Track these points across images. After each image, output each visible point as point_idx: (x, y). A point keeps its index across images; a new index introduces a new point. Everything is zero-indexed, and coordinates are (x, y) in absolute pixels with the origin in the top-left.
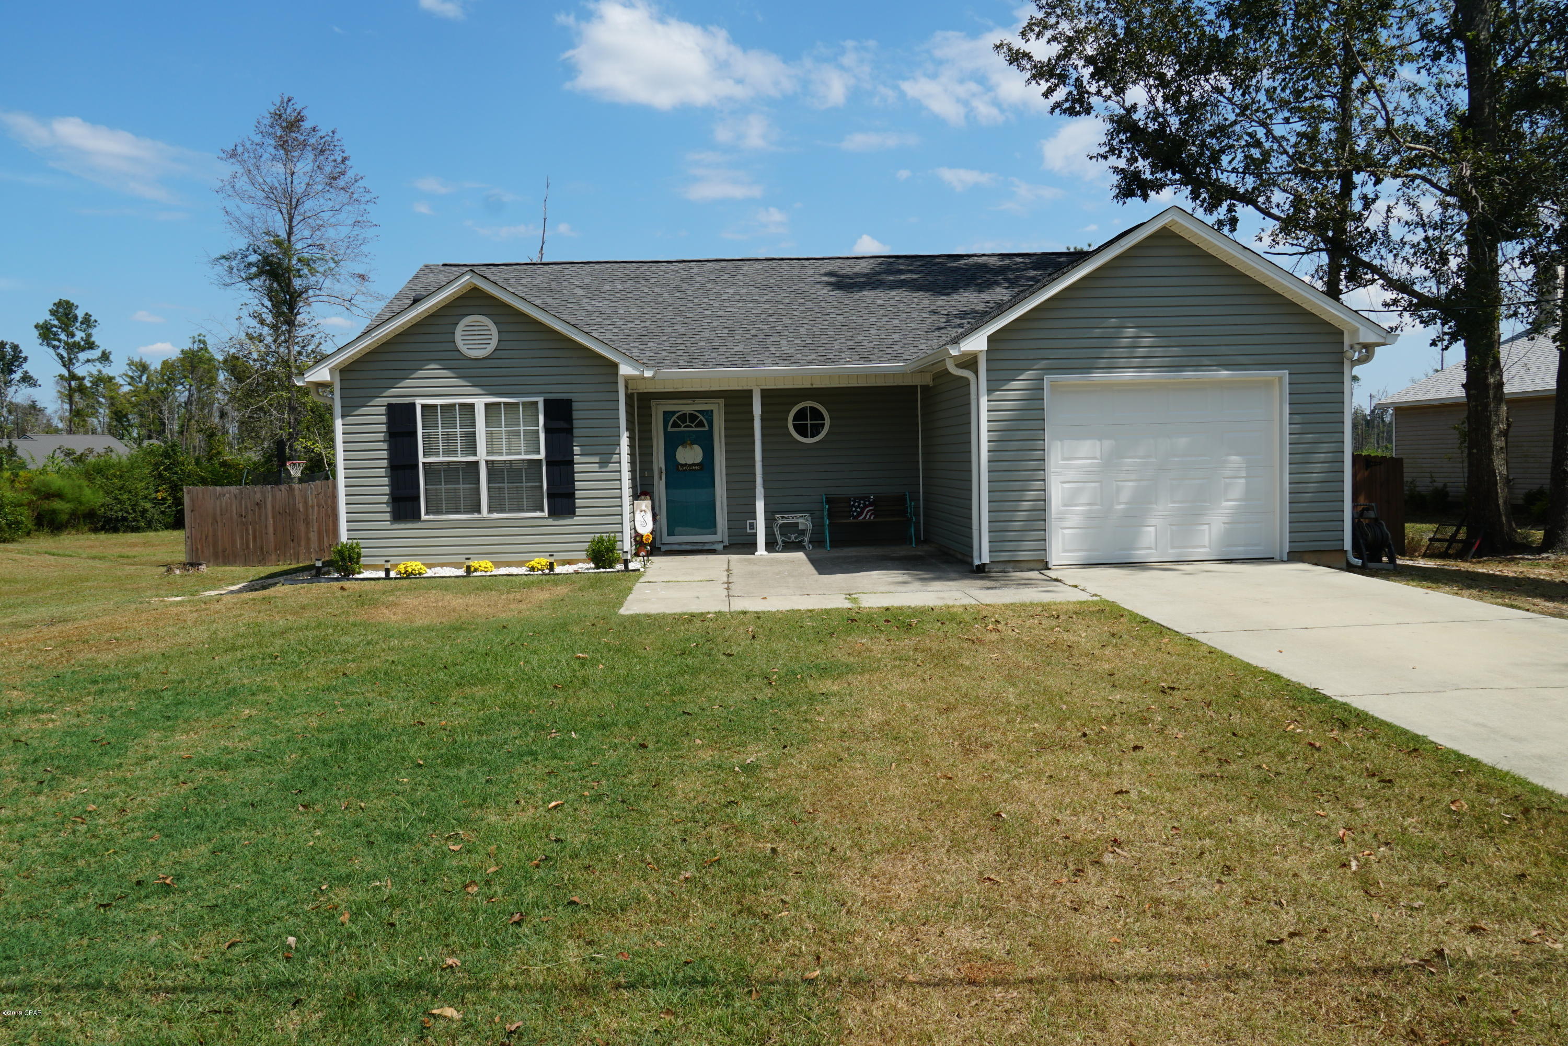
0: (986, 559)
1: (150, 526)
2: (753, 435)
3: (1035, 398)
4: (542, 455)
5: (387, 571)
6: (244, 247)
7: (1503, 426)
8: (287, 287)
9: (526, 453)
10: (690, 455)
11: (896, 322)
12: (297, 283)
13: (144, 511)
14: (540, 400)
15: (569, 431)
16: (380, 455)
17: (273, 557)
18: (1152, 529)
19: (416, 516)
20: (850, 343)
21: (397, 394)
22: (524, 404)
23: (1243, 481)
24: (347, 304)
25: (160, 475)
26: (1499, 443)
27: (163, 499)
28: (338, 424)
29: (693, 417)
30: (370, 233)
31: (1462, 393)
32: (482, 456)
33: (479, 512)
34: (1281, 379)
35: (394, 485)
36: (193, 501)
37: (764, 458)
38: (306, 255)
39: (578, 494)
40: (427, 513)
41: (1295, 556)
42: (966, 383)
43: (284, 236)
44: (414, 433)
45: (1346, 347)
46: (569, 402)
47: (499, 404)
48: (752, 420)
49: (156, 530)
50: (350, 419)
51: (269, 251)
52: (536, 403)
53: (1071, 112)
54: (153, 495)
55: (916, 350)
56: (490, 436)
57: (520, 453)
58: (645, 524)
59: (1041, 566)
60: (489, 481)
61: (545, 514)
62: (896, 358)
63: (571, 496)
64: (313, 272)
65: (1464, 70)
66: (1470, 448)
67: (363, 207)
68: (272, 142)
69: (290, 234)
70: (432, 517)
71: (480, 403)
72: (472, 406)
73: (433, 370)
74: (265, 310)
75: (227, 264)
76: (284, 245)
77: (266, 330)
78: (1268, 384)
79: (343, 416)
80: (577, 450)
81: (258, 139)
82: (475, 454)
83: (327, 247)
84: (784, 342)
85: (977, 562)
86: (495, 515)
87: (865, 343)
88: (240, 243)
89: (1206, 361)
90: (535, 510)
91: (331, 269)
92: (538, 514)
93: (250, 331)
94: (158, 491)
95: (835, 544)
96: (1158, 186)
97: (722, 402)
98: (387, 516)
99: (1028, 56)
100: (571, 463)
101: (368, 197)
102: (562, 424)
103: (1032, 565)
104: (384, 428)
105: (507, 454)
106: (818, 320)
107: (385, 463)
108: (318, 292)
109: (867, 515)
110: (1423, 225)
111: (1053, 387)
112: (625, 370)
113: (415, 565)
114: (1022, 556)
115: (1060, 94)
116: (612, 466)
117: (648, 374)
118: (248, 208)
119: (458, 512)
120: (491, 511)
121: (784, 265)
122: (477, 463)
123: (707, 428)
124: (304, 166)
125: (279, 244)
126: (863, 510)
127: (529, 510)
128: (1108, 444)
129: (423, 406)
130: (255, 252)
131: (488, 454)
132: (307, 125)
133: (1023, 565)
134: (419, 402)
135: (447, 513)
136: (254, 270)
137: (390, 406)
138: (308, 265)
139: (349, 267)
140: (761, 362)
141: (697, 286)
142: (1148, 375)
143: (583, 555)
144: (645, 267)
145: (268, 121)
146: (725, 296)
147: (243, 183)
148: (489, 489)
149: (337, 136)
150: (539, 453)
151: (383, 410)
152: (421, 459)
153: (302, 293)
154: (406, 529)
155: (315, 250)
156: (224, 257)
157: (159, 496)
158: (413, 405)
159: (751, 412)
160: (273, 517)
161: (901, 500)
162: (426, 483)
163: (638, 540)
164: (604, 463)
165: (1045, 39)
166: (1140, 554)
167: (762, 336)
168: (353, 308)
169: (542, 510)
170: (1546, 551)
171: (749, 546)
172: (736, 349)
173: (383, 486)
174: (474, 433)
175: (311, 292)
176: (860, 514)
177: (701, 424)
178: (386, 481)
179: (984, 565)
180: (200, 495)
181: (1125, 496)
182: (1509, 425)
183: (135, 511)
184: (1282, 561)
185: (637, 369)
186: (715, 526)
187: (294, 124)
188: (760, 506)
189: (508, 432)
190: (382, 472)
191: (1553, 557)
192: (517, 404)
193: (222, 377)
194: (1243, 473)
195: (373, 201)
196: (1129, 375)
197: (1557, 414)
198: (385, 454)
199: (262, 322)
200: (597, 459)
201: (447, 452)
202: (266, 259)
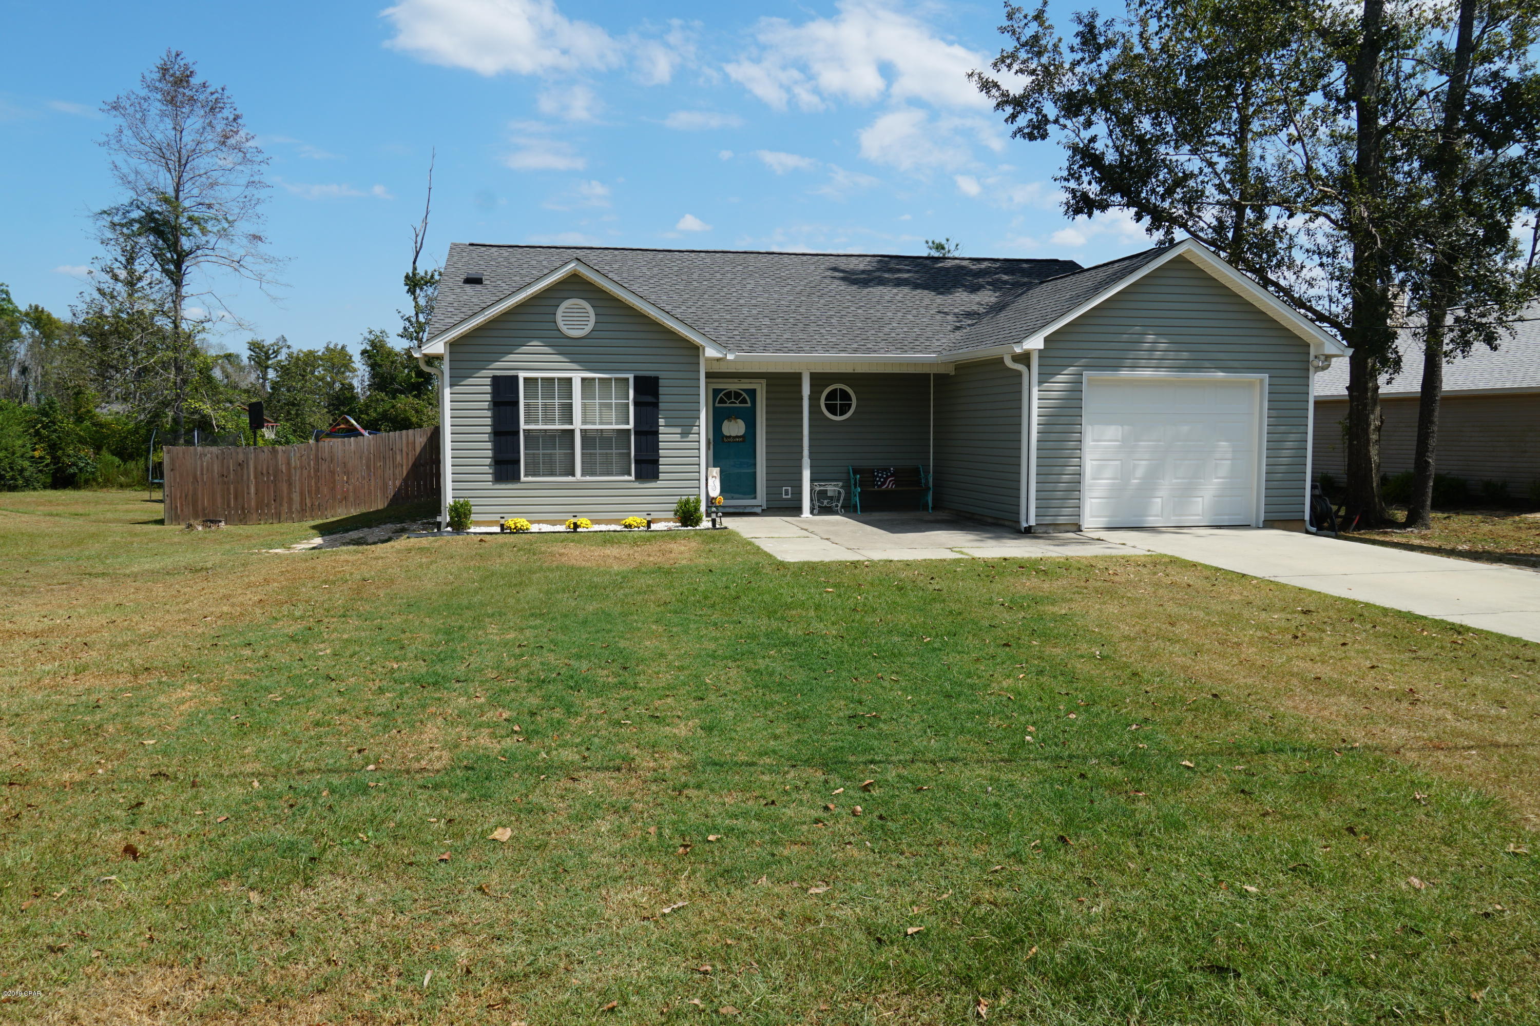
0: (1032, 522)
1: (28, 485)
2: (801, 413)
3: (1075, 389)
4: (631, 426)
5: (502, 526)
6: (126, 201)
7: (1378, 423)
8: (174, 245)
9: (617, 423)
10: (734, 428)
11: (910, 317)
12: (186, 243)
13: (22, 470)
14: (631, 377)
15: (656, 405)
16: (484, 421)
17: (255, 516)
18: (1159, 500)
19: (515, 478)
20: (881, 335)
21: (502, 366)
22: (616, 379)
23: (1229, 462)
24: (235, 265)
25: (37, 433)
26: (1374, 437)
27: (40, 458)
28: (447, 391)
29: (737, 395)
30: (262, 194)
31: (1346, 393)
32: (577, 425)
33: (573, 475)
34: (1262, 381)
35: (497, 449)
36: (173, 461)
37: (810, 433)
38: (196, 214)
39: (661, 461)
40: (526, 475)
41: (1269, 524)
42: (1019, 374)
43: (171, 192)
44: (517, 403)
45: (1312, 358)
46: (656, 379)
47: (594, 379)
48: (801, 399)
49: (35, 489)
50: (457, 389)
51: (155, 208)
52: (627, 379)
53: (1031, 137)
54: (31, 453)
55: (939, 343)
56: (584, 407)
57: (611, 423)
58: (715, 489)
59: (1075, 528)
60: (583, 447)
61: (632, 478)
62: (926, 349)
63: (655, 462)
64: (204, 232)
65: (1354, 125)
66: (1351, 441)
67: (256, 167)
68: (159, 96)
69: (177, 191)
70: (530, 479)
71: (577, 377)
72: (570, 380)
73: (535, 346)
74: (118, 264)
75: (109, 219)
76: (173, 202)
77: (119, 287)
78: (1250, 384)
79: (451, 385)
80: (661, 422)
81: (144, 93)
82: (571, 423)
83: (217, 207)
84: (823, 331)
85: (1024, 525)
86: (588, 478)
87: (893, 335)
88: (125, 197)
89: (1207, 364)
90: (623, 474)
91: (225, 230)
92: (626, 478)
93: (102, 286)
94: (34, 450)
95: (864, 509)
96: (1104, 206)
97: (764, 382)
98: (490, 477)
99: (996, 85)
100: (656, 433)
101: (260, 158)
102: (650, 399)
103: (1068, 528)
104: (488, 397)
105: (601, 423)
106: (843, 313)
107: (489, 429)
108: (207, 252)
109: (889, 485)
110: (1319, 254)
111: (1090, 381)
112: (711, 352)
113: (522, 522)
114: (1061, 520)
115: (1023, 120)
116: (692, 437)
117: (730, 357)
118: (134, 161)
119: (552, 474)
120: (583, 475)
121: (786, 259)
122: (573, 431)
123: (749, 405)
124: (194, 123)
125: (166, 201)
126: (886, 480)
127: (617, 475)
128: (1126, 428)
129: (525, 379)
130: (138, 207)
131: (584, 422)
132: (195, 81)
133: (1062, 528)
134: (522, 375)
135: (544, 475)
136: (136, 226)
137: (495, 378)
138: (199, 224)
139: (244, 227)
140: (813, 349)
141: (718, 276)
142: (1162, 374)
143: (671, 515)
144: (661, 255)
145: (157, 76)
146: (749, 287)
147: (128, 137)
148: (582, 454)
149: (226, 93)
150: (628, 423)
151: (488, 381)
152: (523, 426)
153: (191, 252)
154: (506, 489)
155: (204, 209)
156: (105, 212)
157: (37, 454)
158: (516, 378)
159: (800, 392)
160: (256, 478)
161: (916, 471)
162: (526, 448)
163: (711, 501)
164: (685, 434)
165: (1013, 71)
166: (1151, 521)
167: (801, 325)
168: (241, 269)
169: (630, 475)
170: (1410, 526)
171: (794, 509)
172: (785, 336)
173: (485, 450)
174: (571, 404)
175: (199, 252)
176: (883, 483)
177: (744, 401)
178: (489, 445)
179: (1030, 527)
180: (181, 455)
181: (1139, 473)
182: (1382, 422)
183: (12, 469)
184: (1258, 528)
185: (721, 352)
186: (755, 492)
187: (183, 80)
188: (806, 475)
189: (600, 404)
190: (486, 437)
191: (1416, 531)
192: (610, 379)
193: (25, 329)
194: (1229, 456)
195: (266, 162)
196: (1147, 373)
197: (1421, 413)
198: (489, 421)
199: (116, 278)
200: (679, 430)
201: (545, 421)
202: (150, 215)
